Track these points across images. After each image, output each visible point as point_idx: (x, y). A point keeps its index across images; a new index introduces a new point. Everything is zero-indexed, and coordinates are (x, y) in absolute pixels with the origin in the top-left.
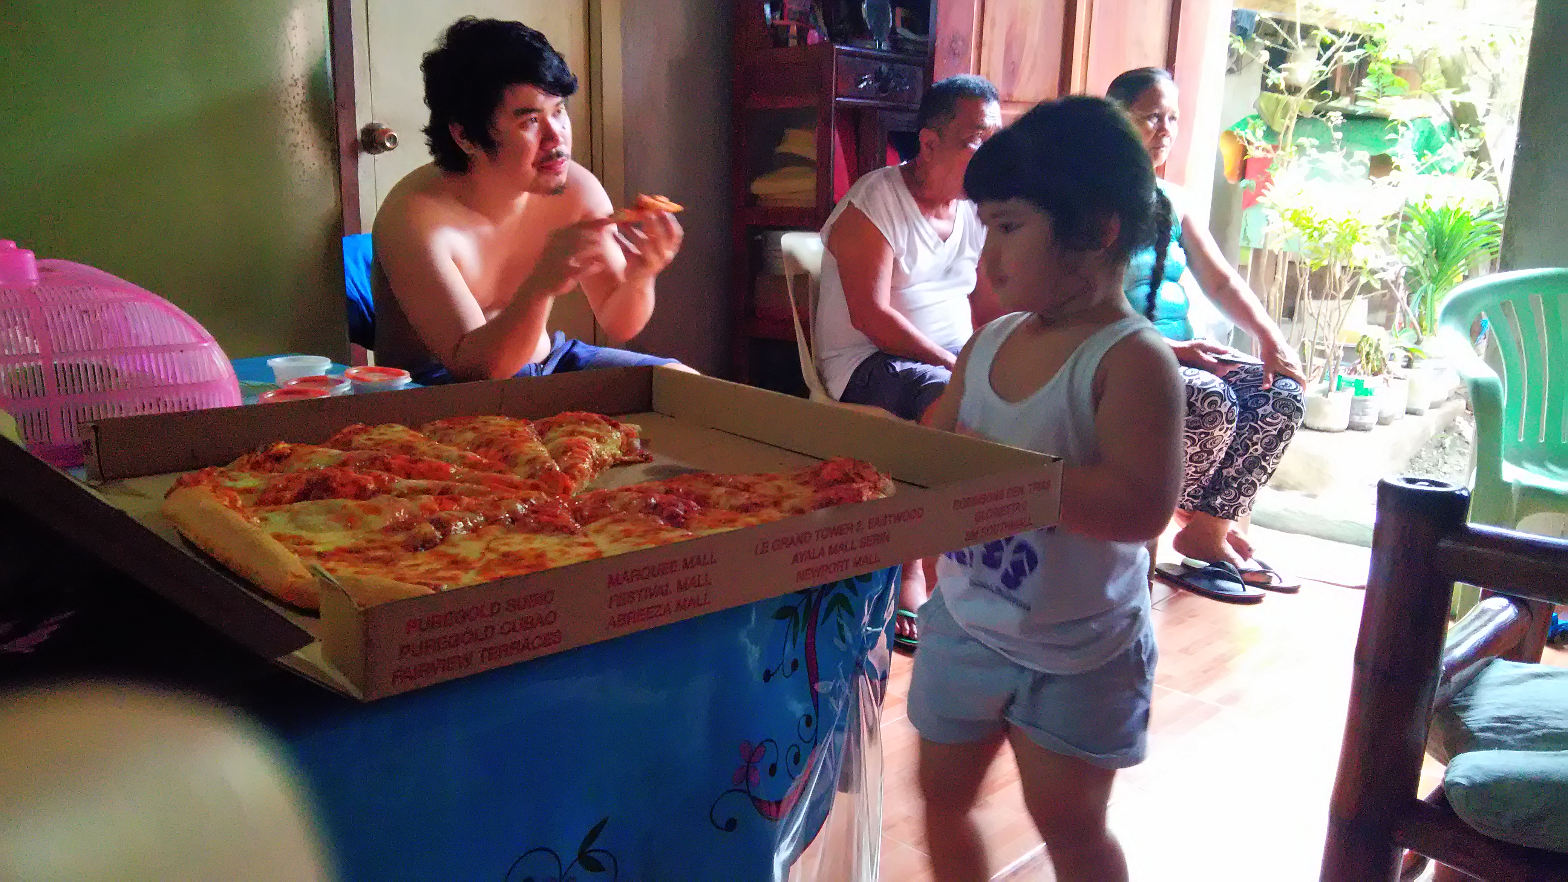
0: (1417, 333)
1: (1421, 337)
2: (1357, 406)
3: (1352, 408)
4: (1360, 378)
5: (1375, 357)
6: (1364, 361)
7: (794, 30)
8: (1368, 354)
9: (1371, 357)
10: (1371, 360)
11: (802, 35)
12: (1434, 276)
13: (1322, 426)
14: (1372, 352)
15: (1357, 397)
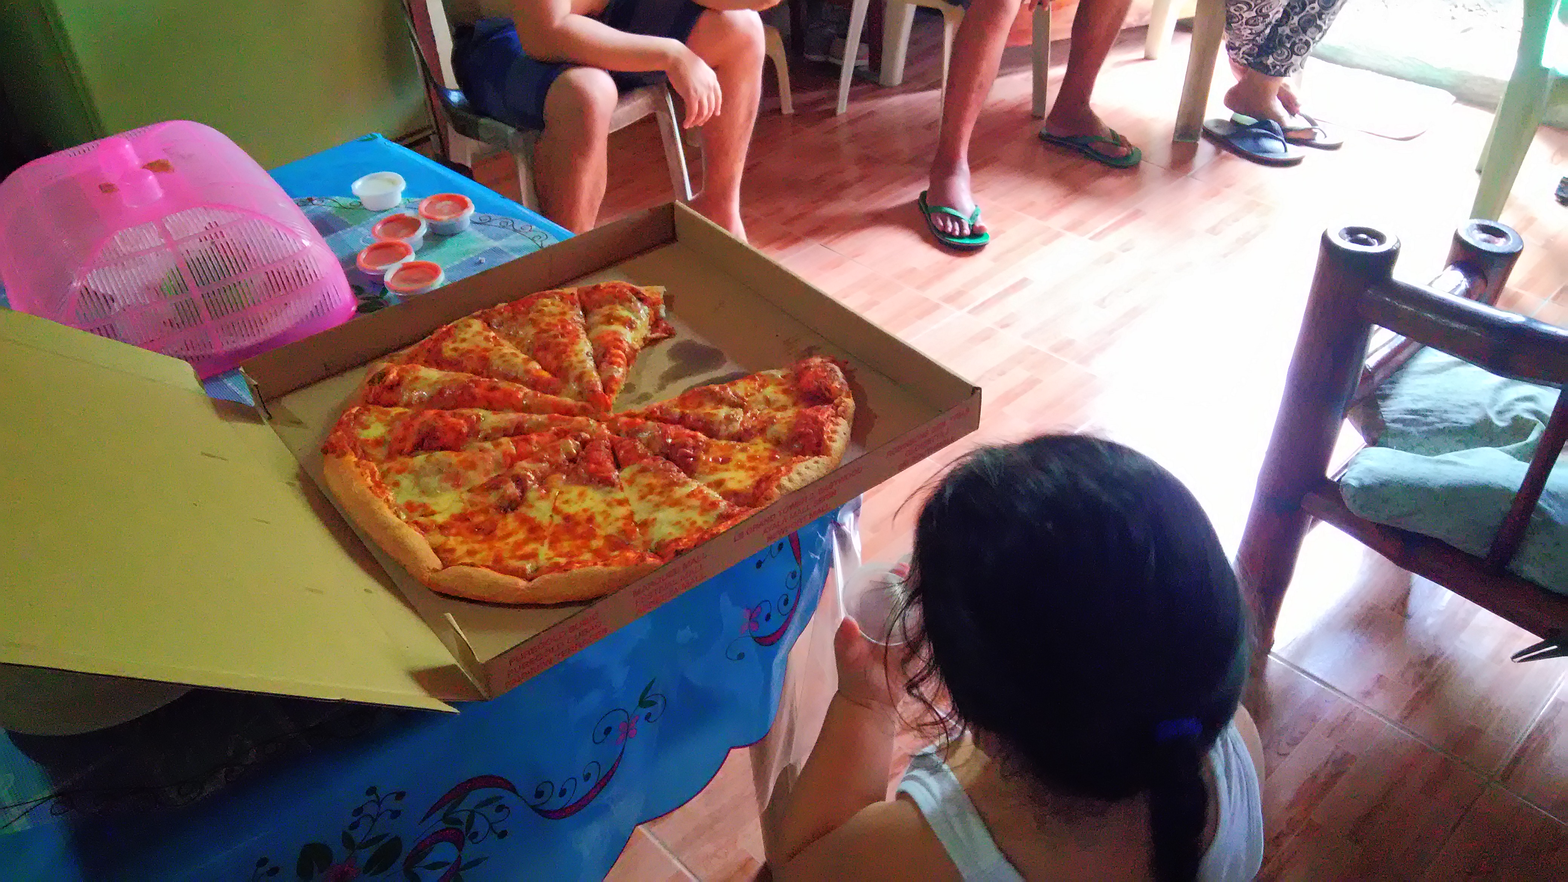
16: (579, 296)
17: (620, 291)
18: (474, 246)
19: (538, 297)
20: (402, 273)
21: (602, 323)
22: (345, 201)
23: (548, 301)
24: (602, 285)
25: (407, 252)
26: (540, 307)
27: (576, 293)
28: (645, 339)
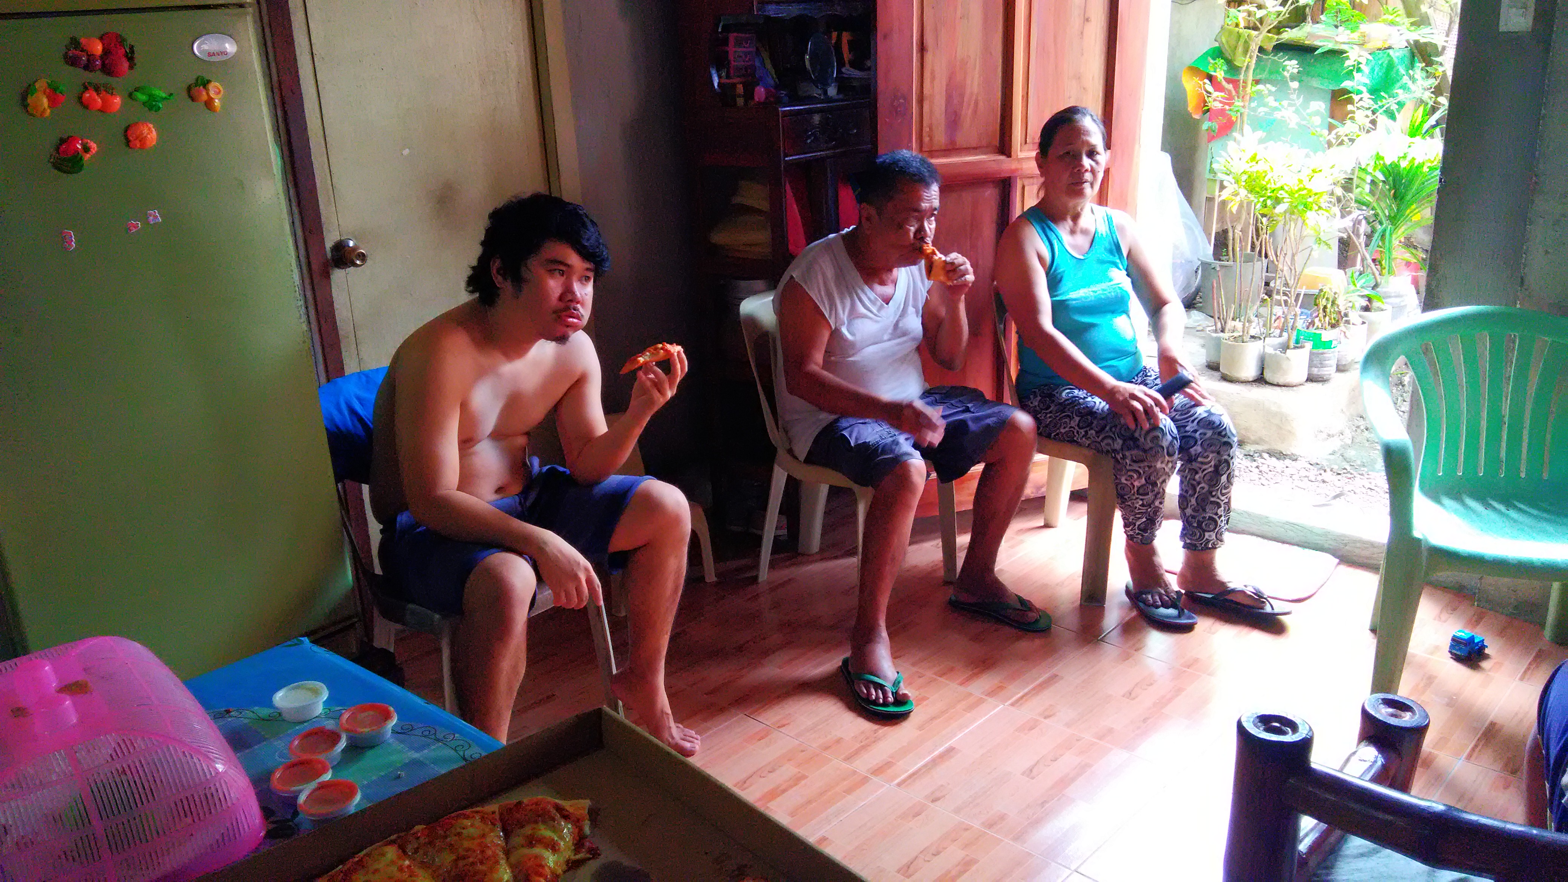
0: (1375, 278)
1: (1379, 280)
2: (1315, 360)
3: (1311, 360)
4: (1318, 332)
5: (1332, 310)
6: (1321, 315)
7: (740, 89)
8: (1325, 307)
9: (1328, 310)
10: (1328, 313)
11: (749, 94)
12: (1392, 215)
13: (1281, 382)
14: (1329, 306)
15: (1315, 351)
16: (501, 814)
17: (543, 809)
18: (394, 758)
19: (458, 817)
20: (317, 793)
21: (523, 846)
22: (264, 712)
23: (468, 823)
24: (525, 801)
25: (324, 770)
26: (459, 830)
27: (497, 810)
28: (568, 862)
